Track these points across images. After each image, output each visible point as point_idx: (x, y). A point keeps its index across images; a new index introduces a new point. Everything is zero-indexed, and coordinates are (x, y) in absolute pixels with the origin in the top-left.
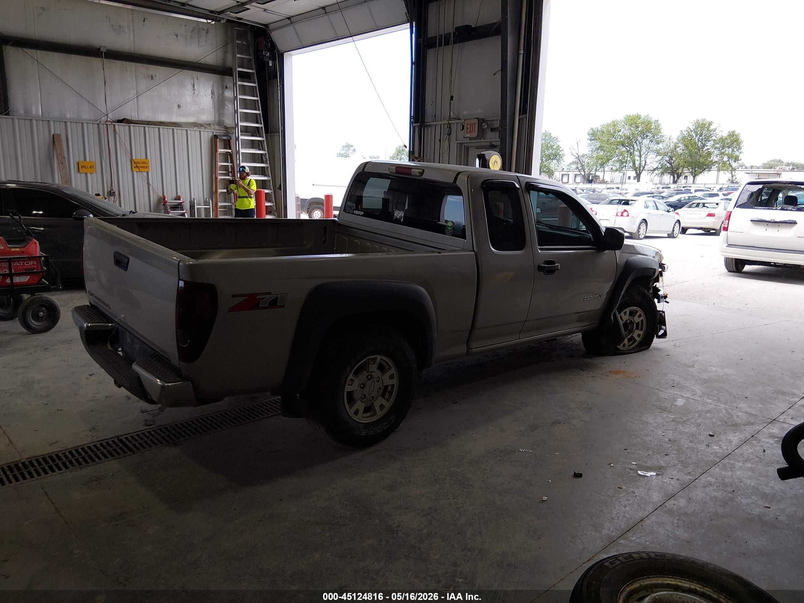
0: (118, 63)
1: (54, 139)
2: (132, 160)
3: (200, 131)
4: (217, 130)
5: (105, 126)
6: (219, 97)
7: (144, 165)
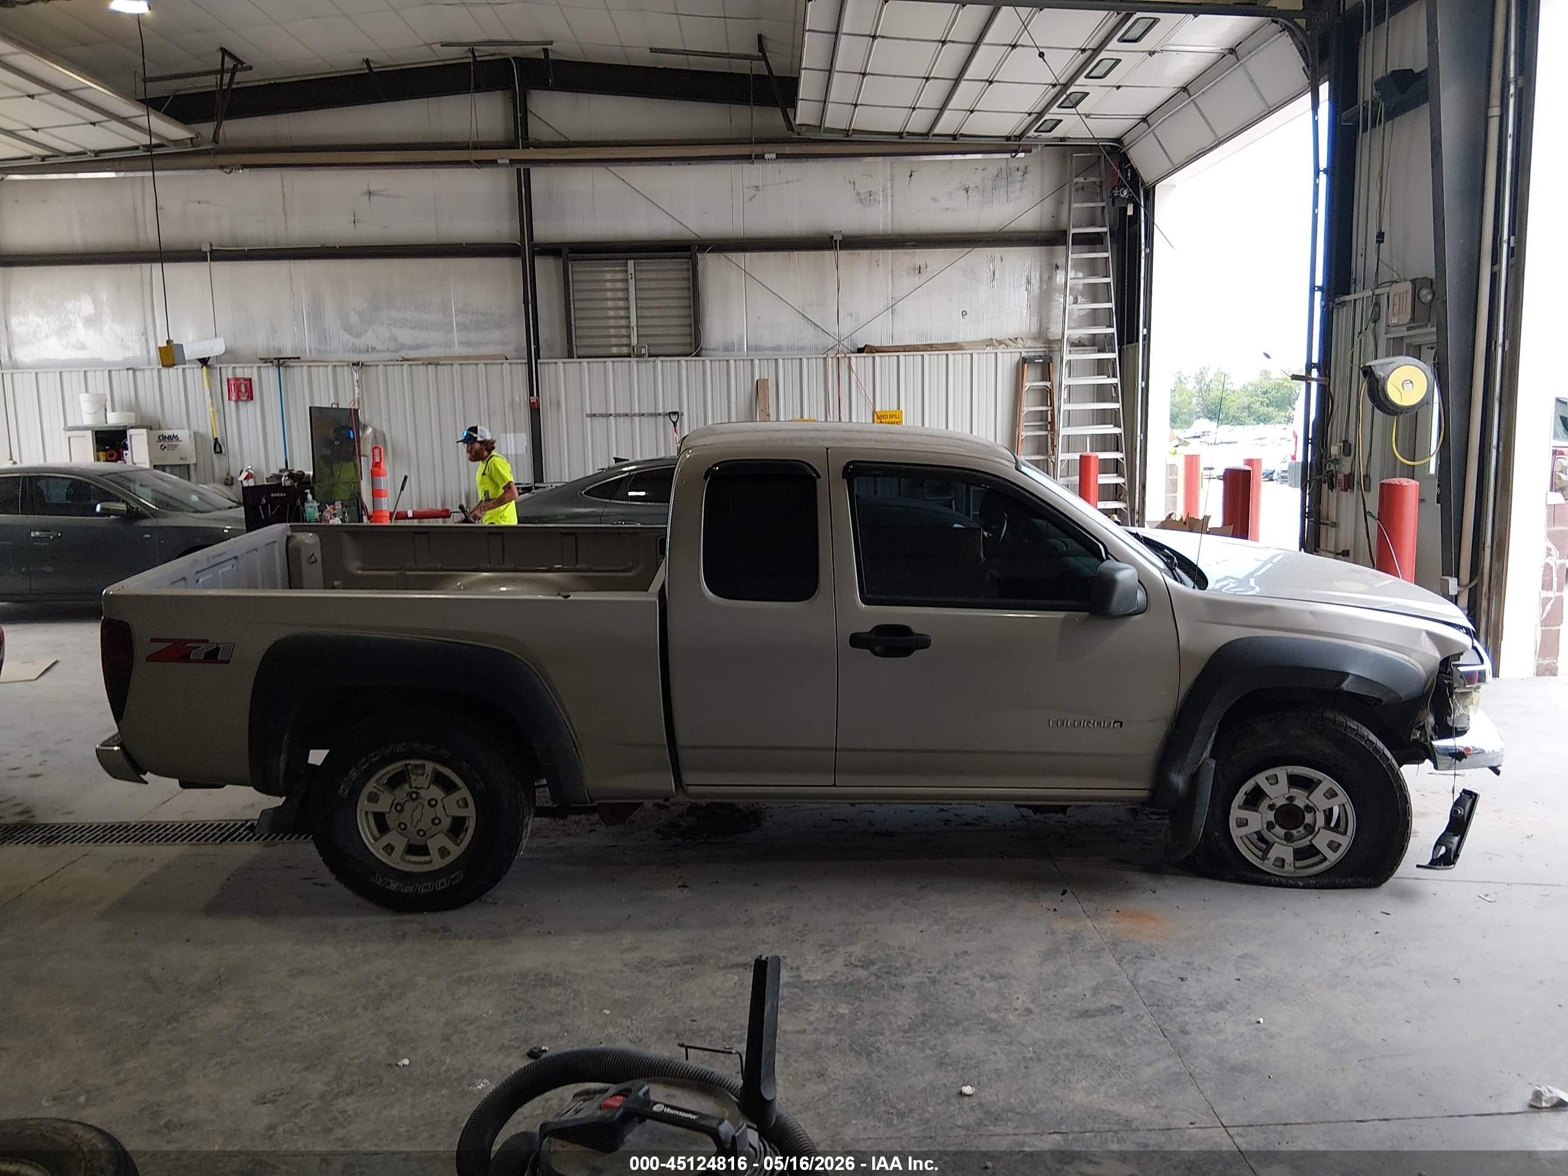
0: (865, 253)
1: (759, 388)
2: (874, 412)
3: (996, 354)
4: (1030, 348)
5: (835, 360)
6: (1041, 287)
7: (893, 420)
